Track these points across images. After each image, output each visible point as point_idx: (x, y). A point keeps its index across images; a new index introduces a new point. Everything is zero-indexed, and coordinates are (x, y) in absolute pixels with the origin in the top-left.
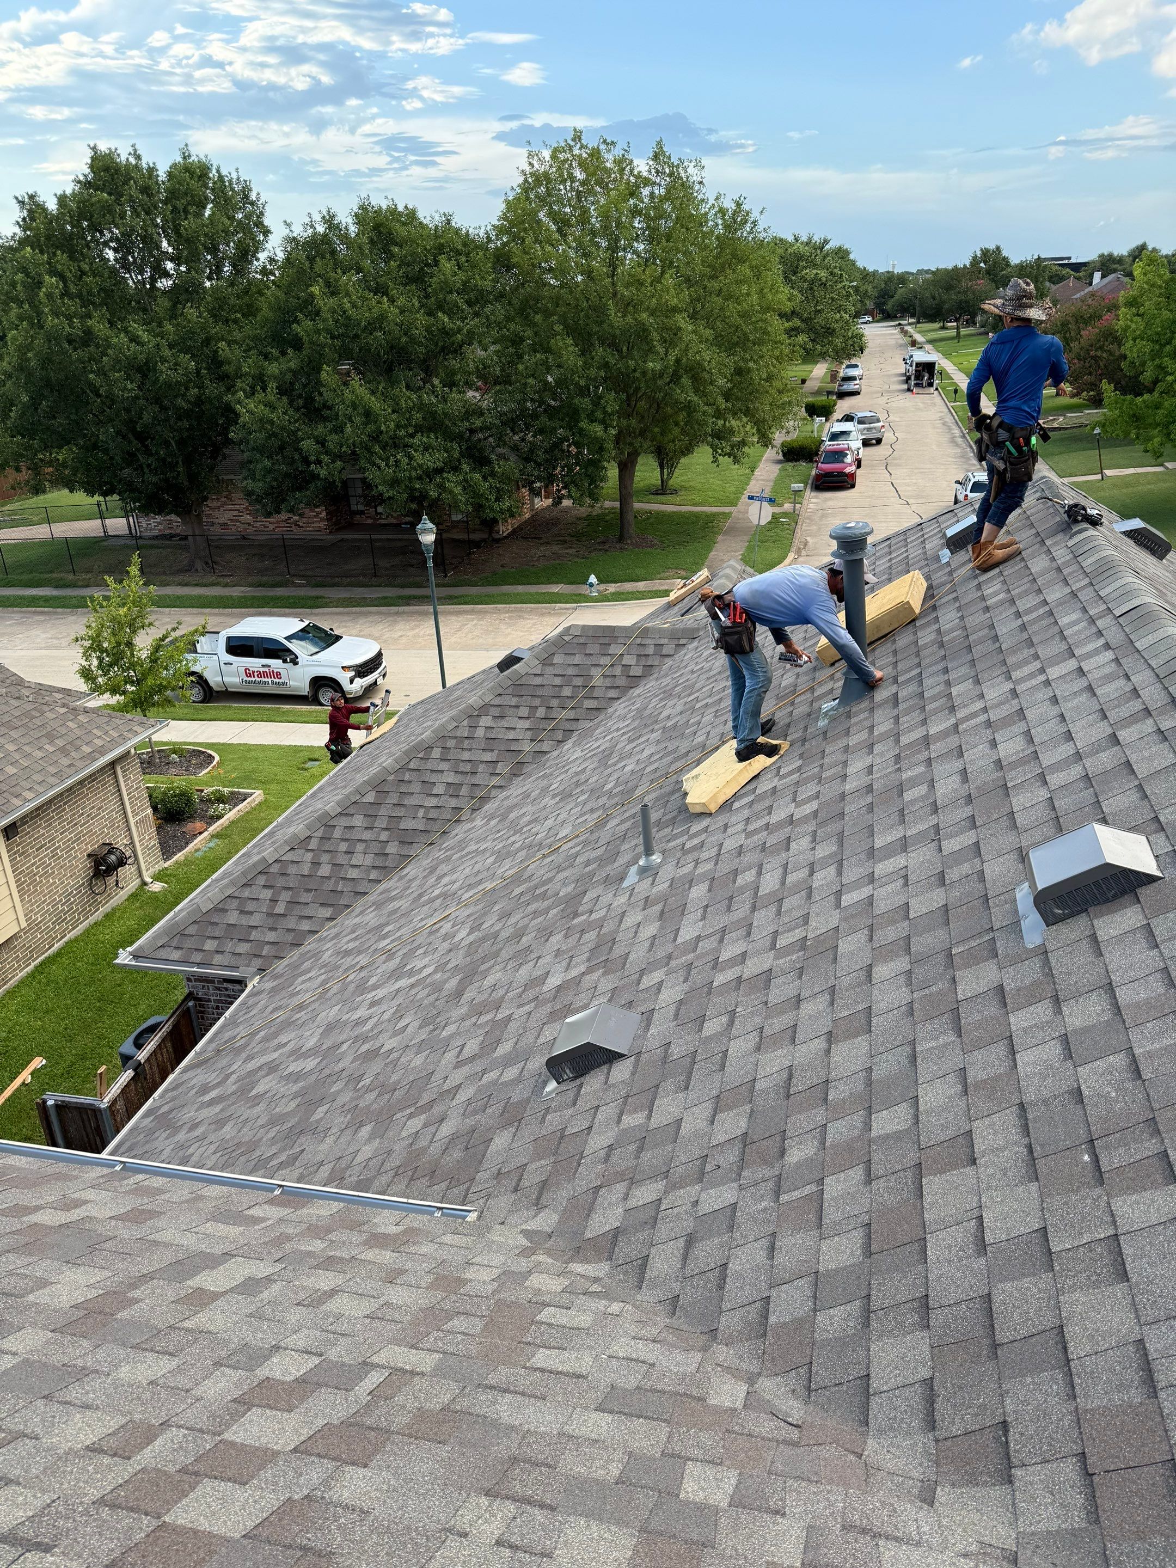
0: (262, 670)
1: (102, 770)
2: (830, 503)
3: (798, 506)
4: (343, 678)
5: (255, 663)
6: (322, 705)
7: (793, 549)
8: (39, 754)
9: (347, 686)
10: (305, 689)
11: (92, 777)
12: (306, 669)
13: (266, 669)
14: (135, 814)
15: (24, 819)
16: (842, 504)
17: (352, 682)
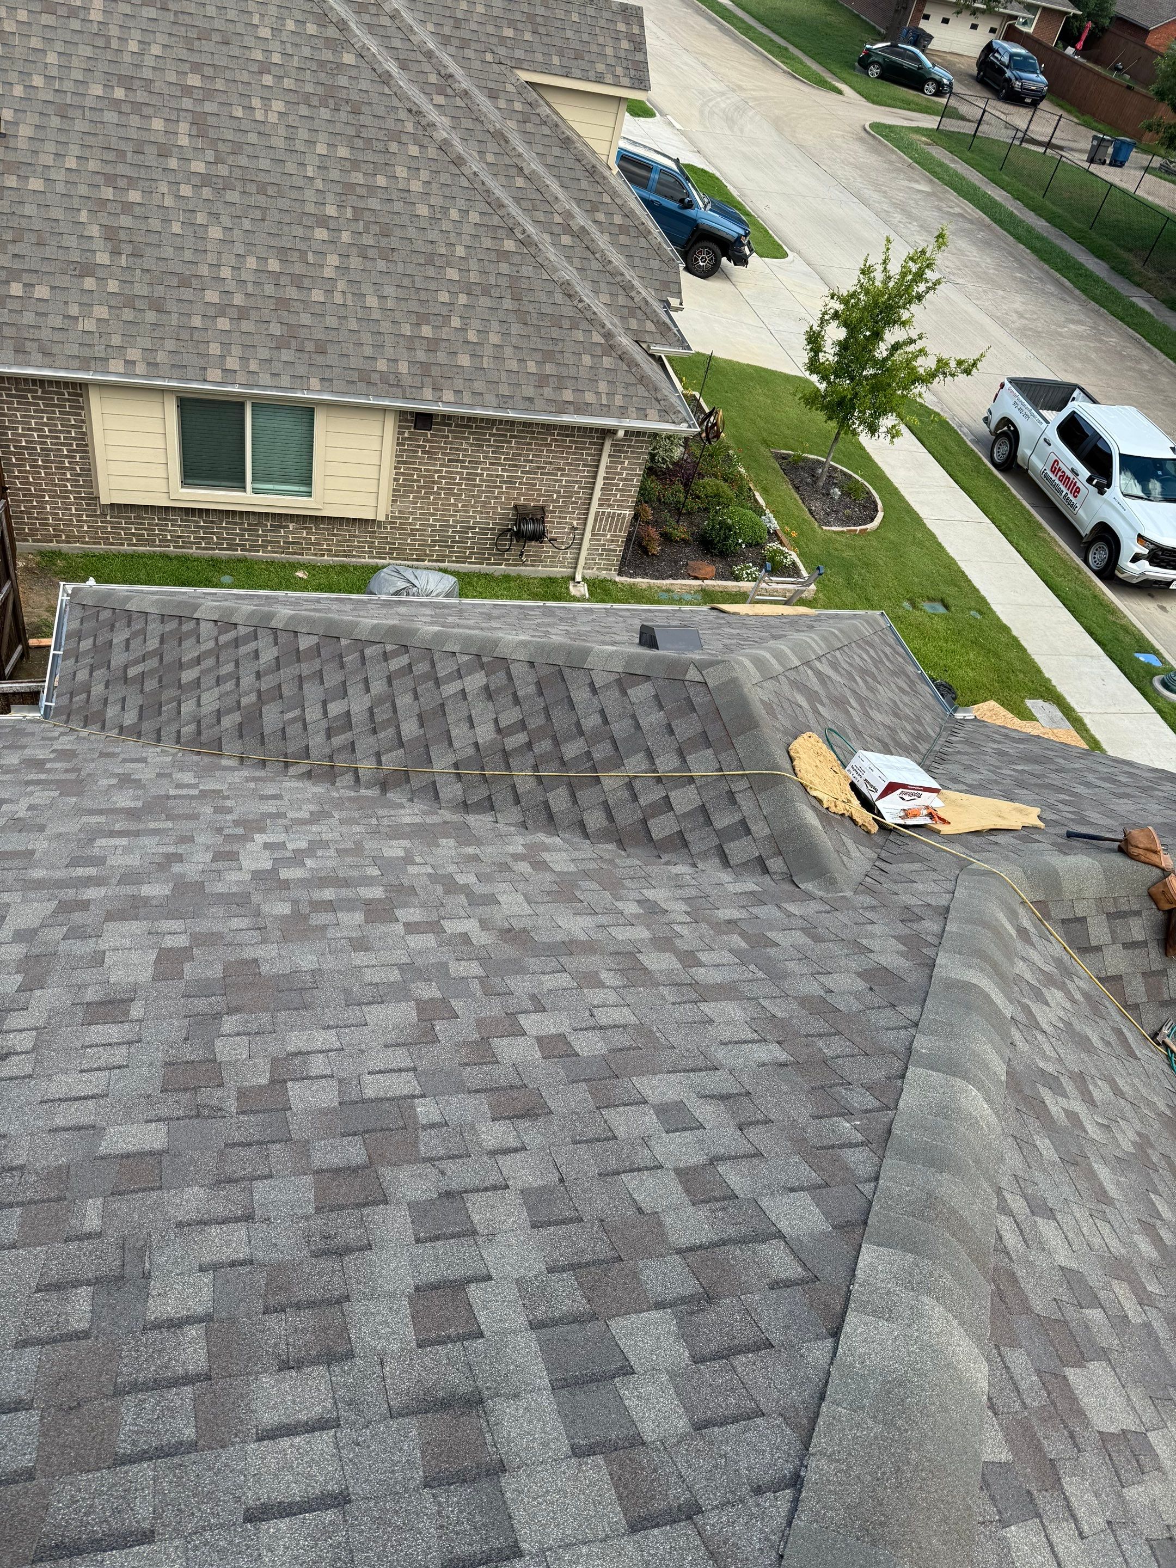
0: (1068, 473)
1: (586, 431)
4: (1129, 547)
5: (1070, 460)
6: (1086, 561)
8: (514, 365)
9: (1125, 561)
10: (1086, 530)
11: (568, 430)
12: (1105, 507)
13: (1071, 476)
14: (603, 502)
15: (447, 419)
17: (1136, 559)
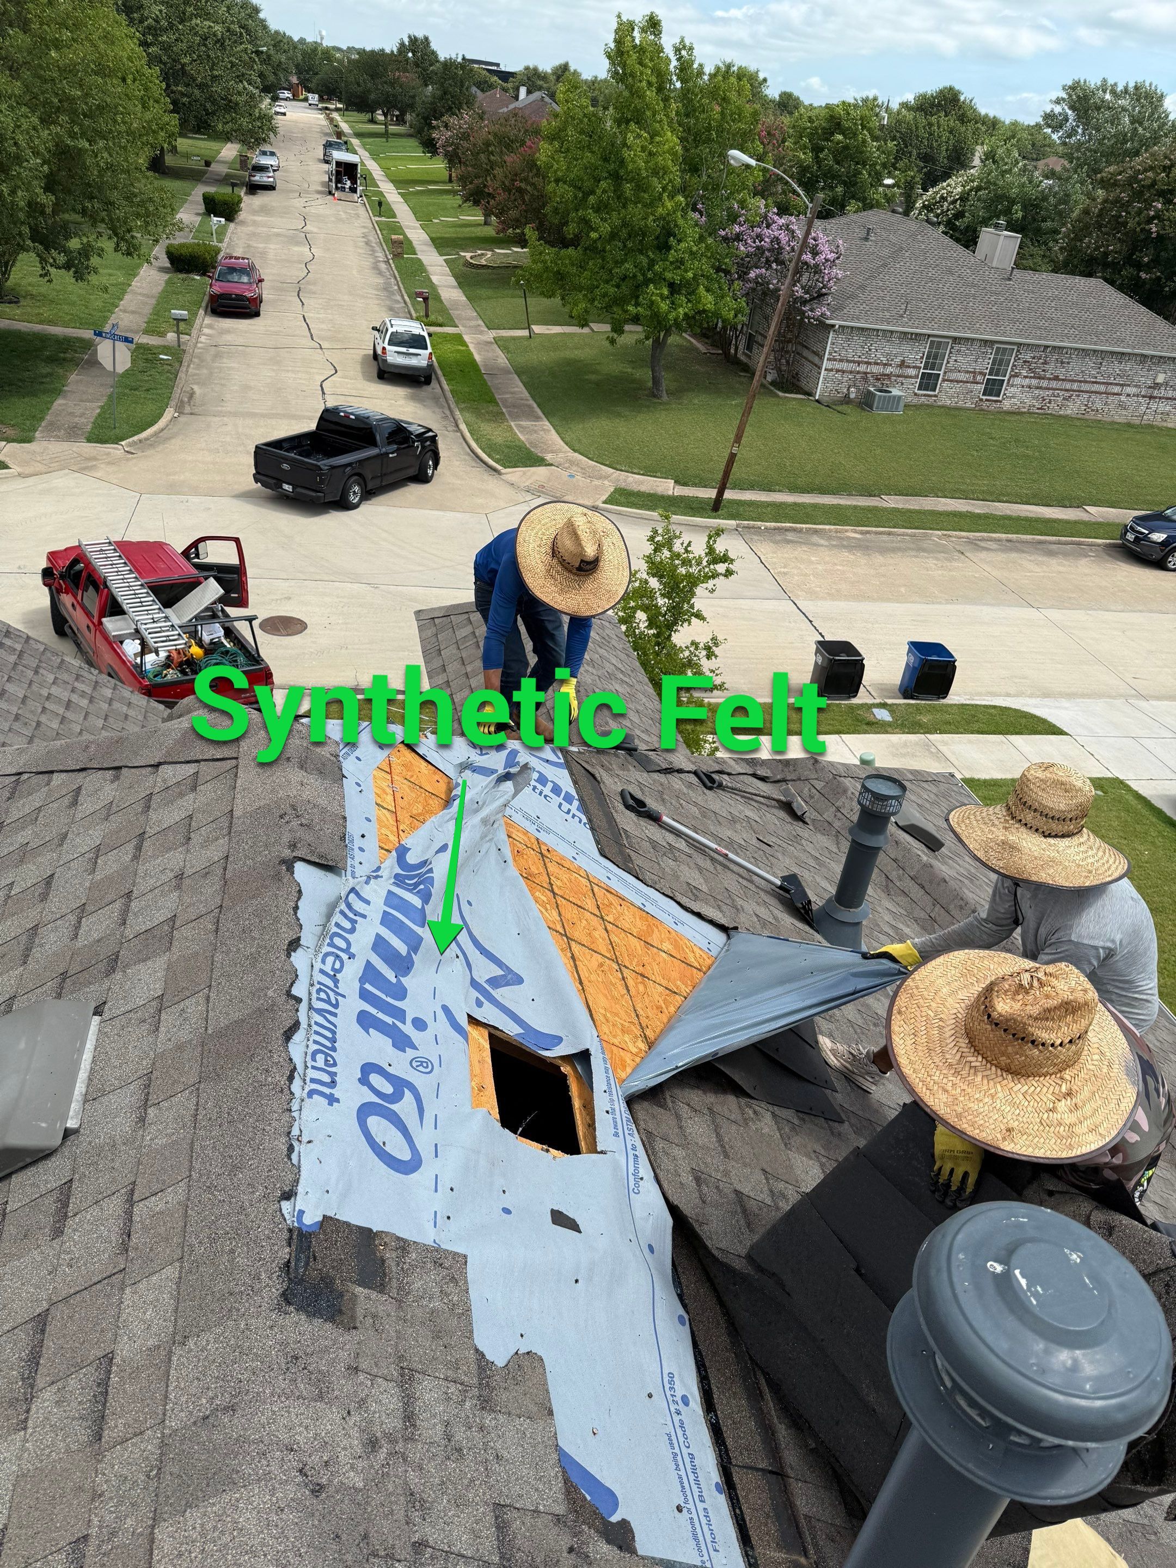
2: (228, 338)
3: (184, 338)
7: (173, 403)
16: (240, 341)
